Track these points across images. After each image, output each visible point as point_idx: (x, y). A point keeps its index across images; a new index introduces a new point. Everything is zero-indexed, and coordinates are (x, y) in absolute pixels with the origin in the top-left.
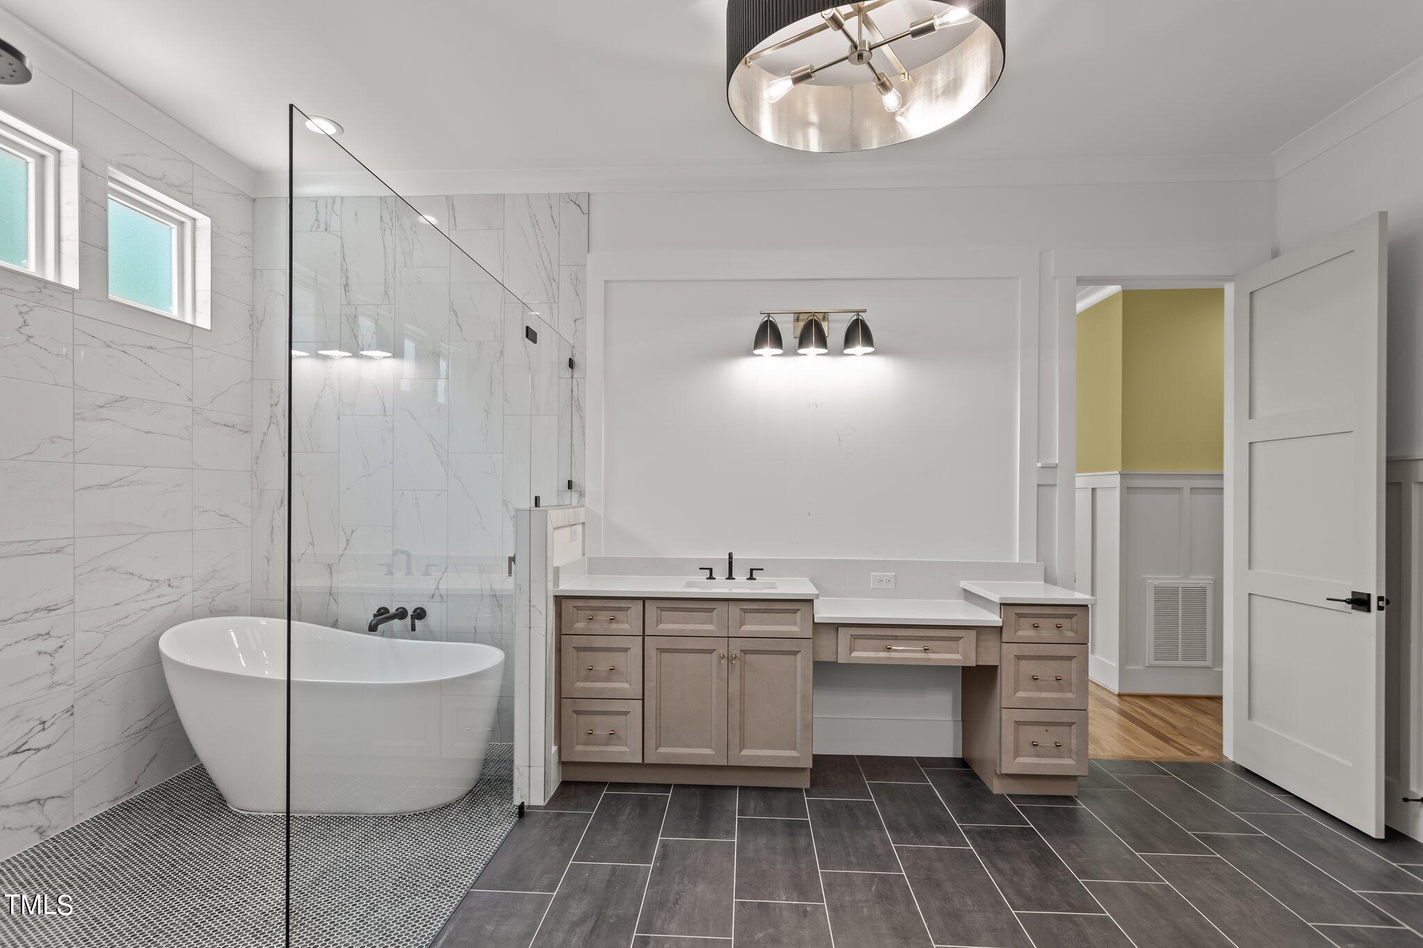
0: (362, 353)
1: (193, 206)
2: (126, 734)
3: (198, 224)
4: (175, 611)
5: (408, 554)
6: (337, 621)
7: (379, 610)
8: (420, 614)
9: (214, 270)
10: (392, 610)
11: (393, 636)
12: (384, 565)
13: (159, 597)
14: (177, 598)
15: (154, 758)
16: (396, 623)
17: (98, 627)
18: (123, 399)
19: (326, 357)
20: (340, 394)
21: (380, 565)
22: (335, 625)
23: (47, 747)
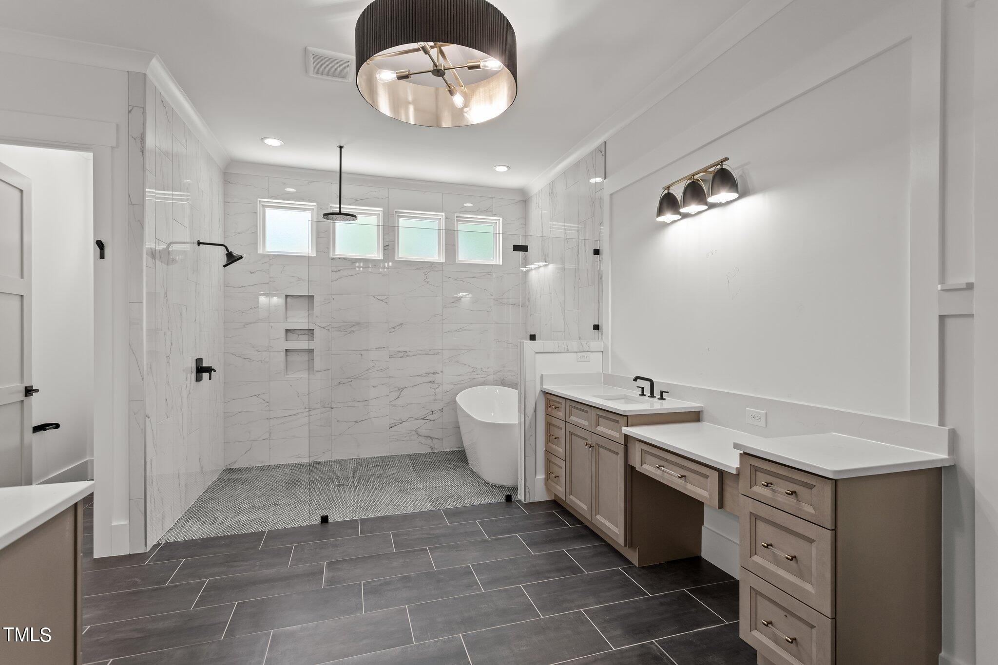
1: (496, 215)
4: (484, 381)
13: (477, 375)
14: (485, 376)
23: (434, 420)
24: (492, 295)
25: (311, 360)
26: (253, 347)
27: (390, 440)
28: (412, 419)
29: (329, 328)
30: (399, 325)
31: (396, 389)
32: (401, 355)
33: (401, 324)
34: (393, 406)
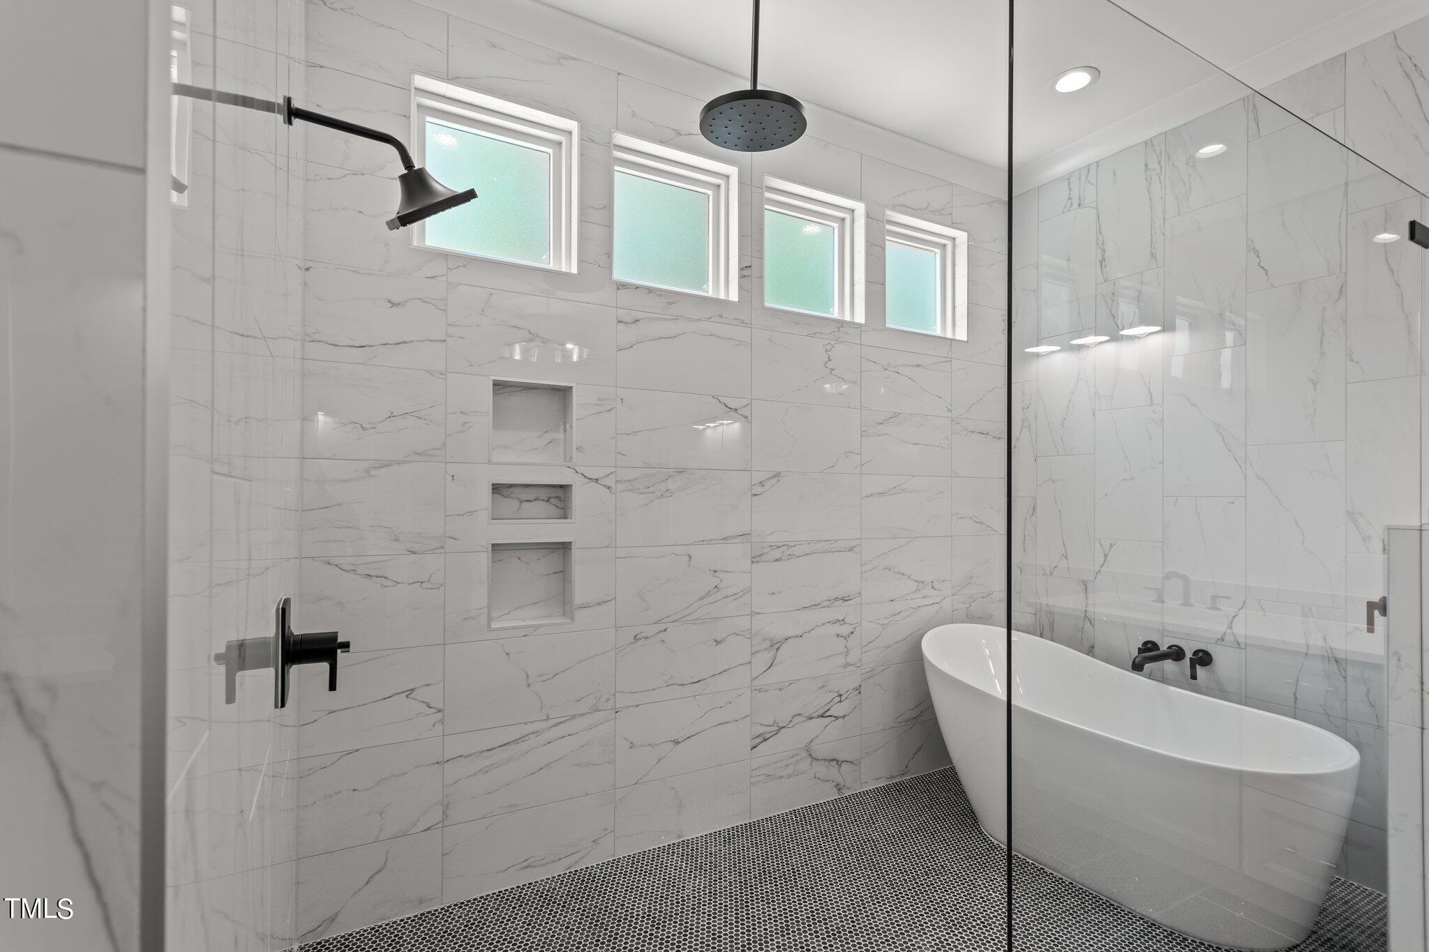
0: (1122, 333)
1: (953, 225)
2: (899, 720)
3: (957, 242)
4: (937, 612)
5: (1186, 580)
6: (1093, 647)
7: (1146, 643)
8: (1203, 658)
9: (970, 282)
10: (1164, 648)
11: (1163, 680)
12: (1152, 589)
13: (924, 597)
14: (937, 600)
15: (919, 749)
16: (1168, 665)
17: (878, 620)
18: (896, 415)
19: (1080, 347)
20: (1095, 387)
21: (1147, 588)
22: (1090, 651)
23: (844, 717)
24: (950, 410)
25: (564, 573)
26: (397, 540)
27: (753, 780)
28: (799, 719)
29: (610, 481)
30: (773, 477)
31: (767, 644)
32: (777, 554)
33: (778, 475)
34: (760, 691)
